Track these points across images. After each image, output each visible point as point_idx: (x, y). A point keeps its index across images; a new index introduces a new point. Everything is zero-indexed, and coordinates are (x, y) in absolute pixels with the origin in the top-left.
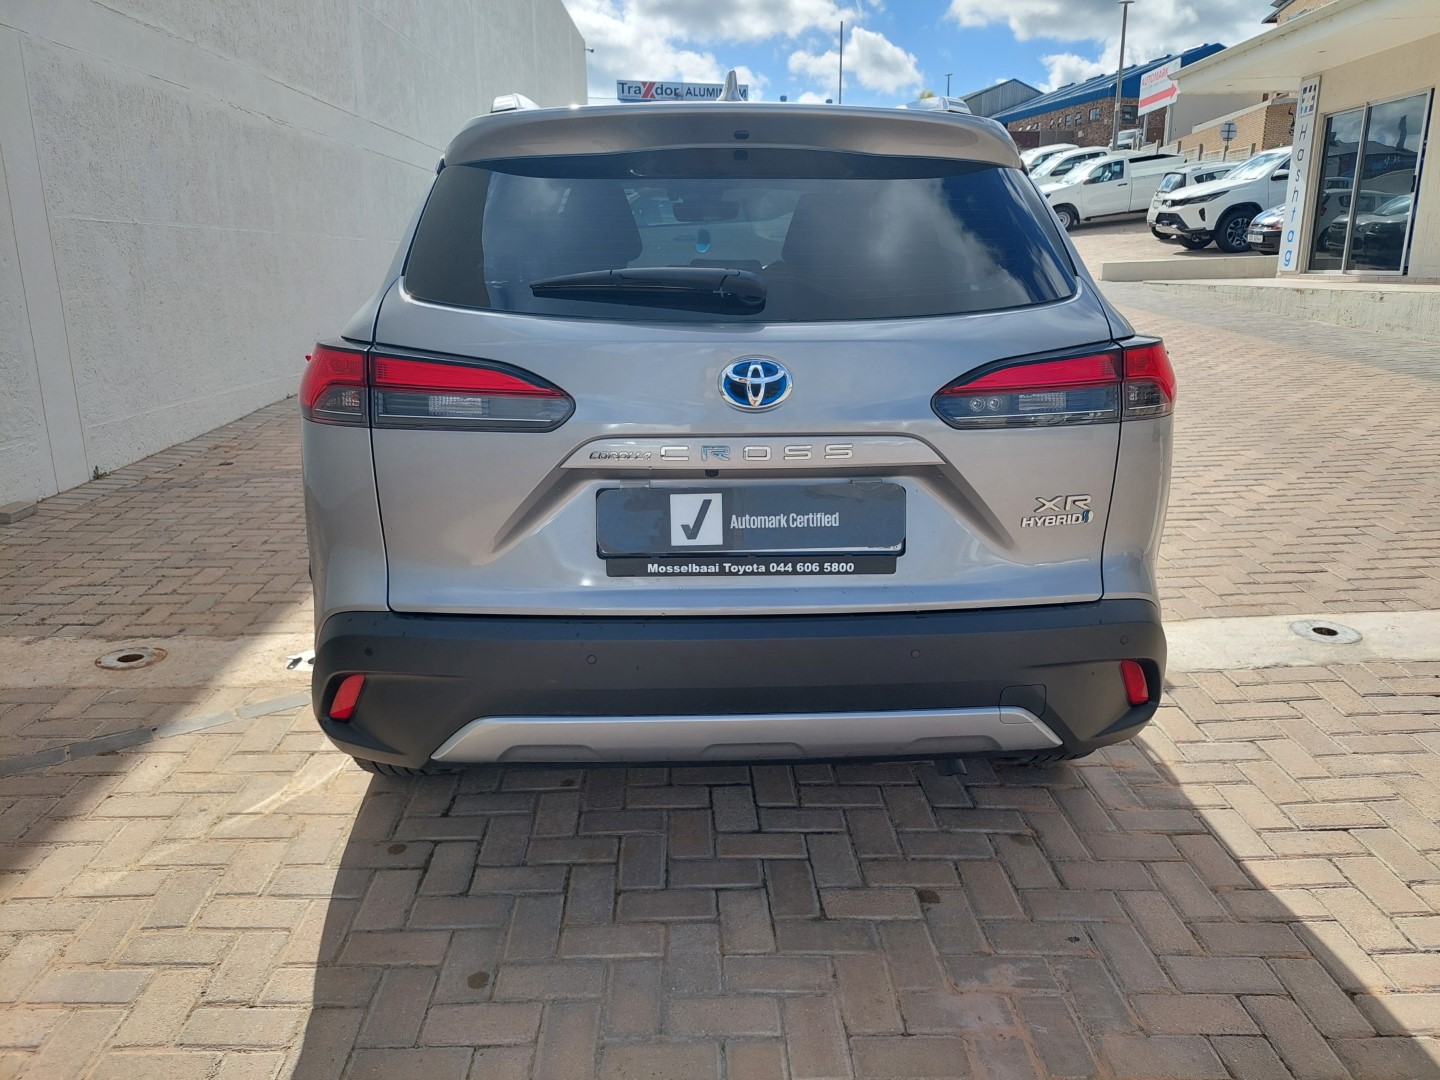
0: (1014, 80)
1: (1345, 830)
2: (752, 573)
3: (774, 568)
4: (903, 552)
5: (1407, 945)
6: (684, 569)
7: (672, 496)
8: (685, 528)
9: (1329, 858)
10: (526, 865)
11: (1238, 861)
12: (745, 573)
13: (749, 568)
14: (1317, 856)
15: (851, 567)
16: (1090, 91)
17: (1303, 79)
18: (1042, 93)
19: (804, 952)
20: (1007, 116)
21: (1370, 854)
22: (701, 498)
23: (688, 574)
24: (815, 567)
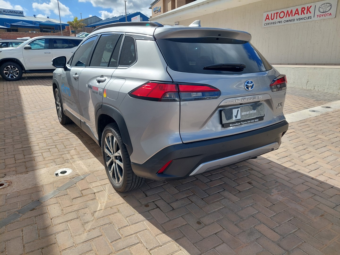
0: (95, 16)
1: (287, 156)
2: (245, 124)
3: (248, 122)
4: (264, 116)
5: (310, 170)
6: (235, 125)
7: (233, 110)
8: (235, 116)
9: (290, 161)
10: (178, 200)
11: (280, 165)
12: (244, 124)
13: (245, 123)
14: (288, 161)
15: (258, 120)
16: (115, 20)
17: (175, 22)
18: (102, 20)
19: (245, 198)
20: (95, 25)
21: (294, 159)
22: (237, 110)
23: (236, 125)
24: (253, 121)
